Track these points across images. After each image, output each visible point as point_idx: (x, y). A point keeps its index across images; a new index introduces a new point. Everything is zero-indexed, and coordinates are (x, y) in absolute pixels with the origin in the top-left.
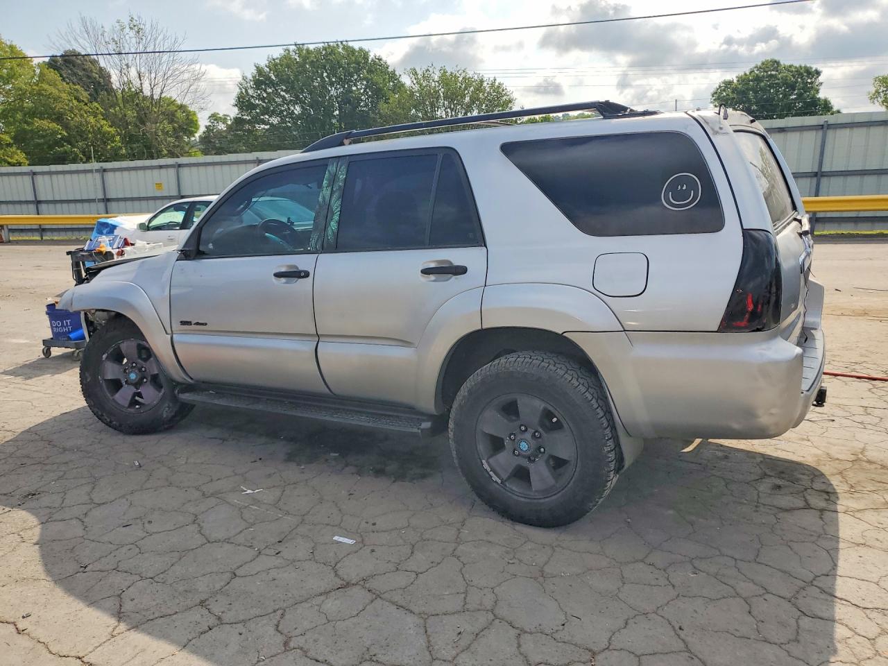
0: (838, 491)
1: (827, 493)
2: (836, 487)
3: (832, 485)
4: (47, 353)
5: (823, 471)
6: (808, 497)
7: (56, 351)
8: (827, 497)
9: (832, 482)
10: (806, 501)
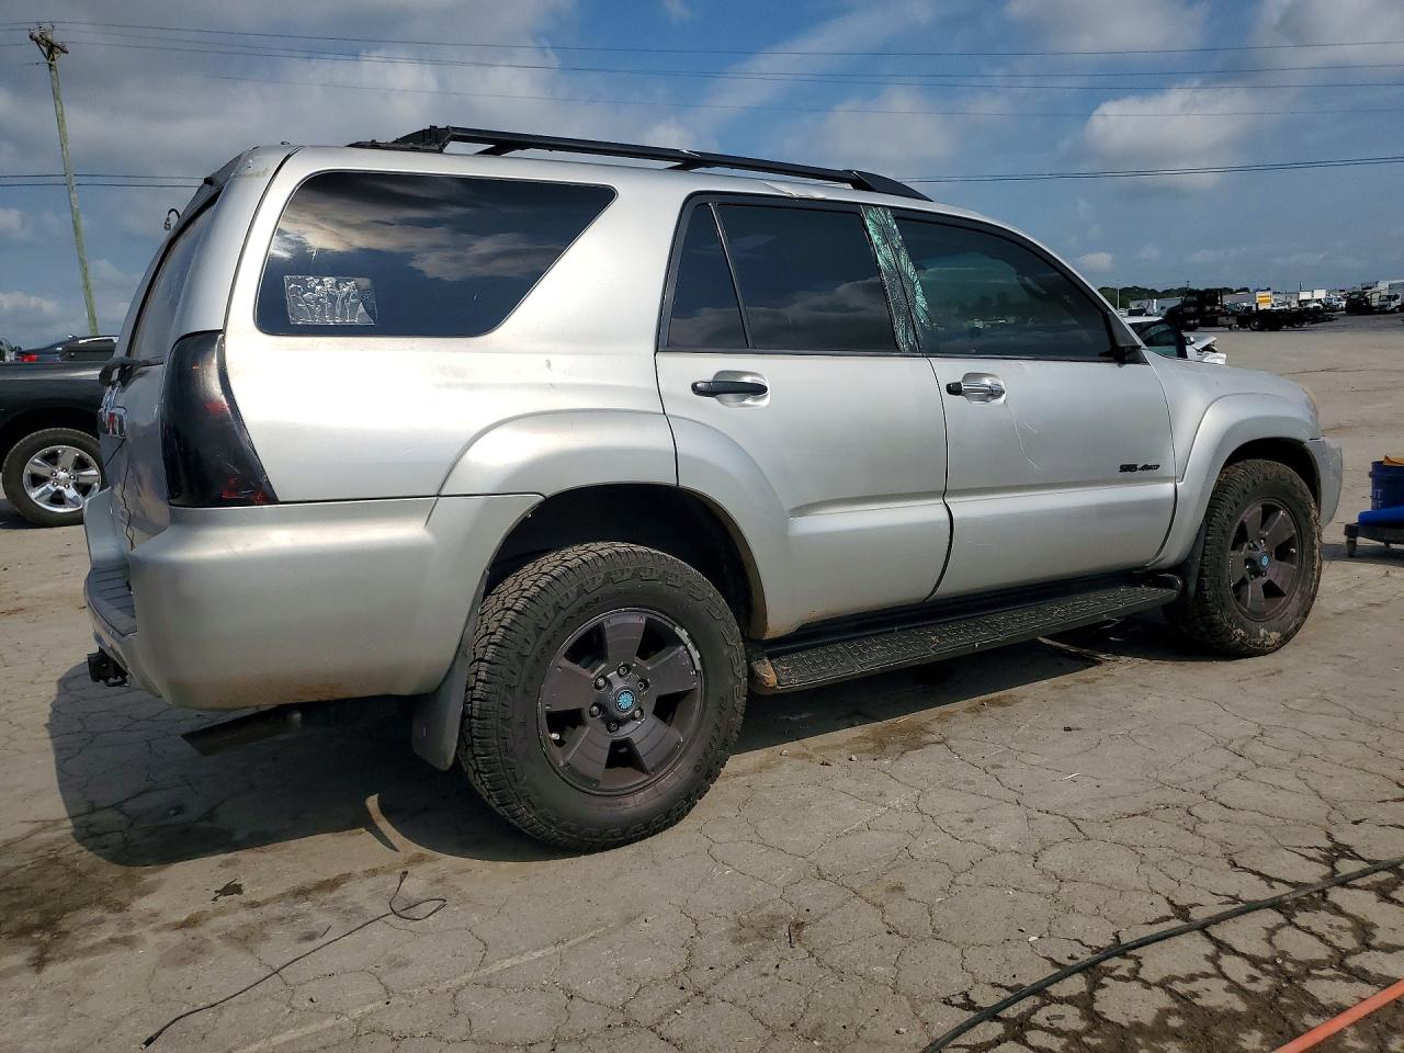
0: (77, 844)
1: (93, 835)
2: (82, 848)
3: (91, 850)
4: (1352, 543)
5: (115, 866)
6: (121, 817)
7: (1362, 541)
8: (91, 829)
9: (91, 853)
10: (123, 812)
